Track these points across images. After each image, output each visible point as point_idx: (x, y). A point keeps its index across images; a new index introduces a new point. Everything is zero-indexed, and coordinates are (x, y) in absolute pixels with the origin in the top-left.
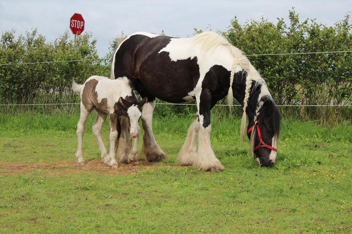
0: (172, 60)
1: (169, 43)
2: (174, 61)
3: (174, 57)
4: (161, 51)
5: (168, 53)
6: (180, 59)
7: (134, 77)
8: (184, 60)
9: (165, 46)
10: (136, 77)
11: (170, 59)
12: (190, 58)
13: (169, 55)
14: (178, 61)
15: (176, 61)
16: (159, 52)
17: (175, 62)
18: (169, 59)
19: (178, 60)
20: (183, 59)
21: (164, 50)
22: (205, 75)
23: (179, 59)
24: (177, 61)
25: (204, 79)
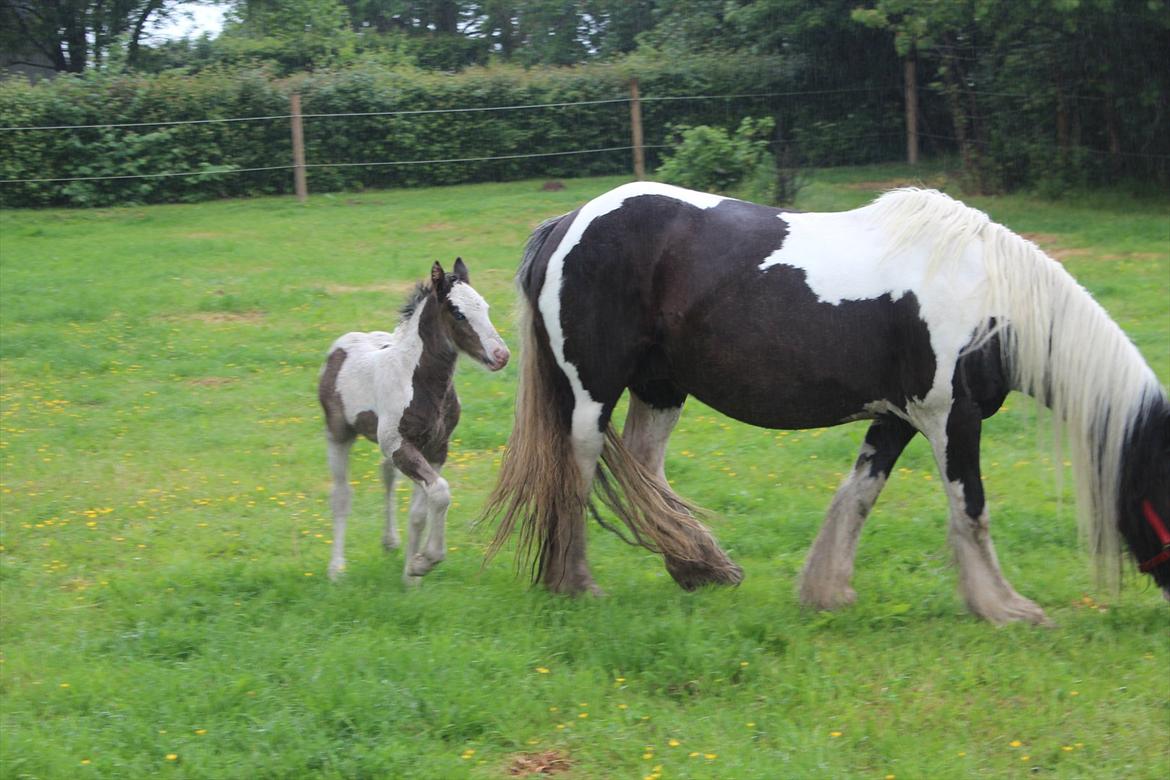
0: (820, 301)
2: (829, 305)
3: (827, 290)
4: (770, 261)
8: (867, 301)
9: (778, 246)
11: (815, 297)
12: (886, 297)
13: (807, 282)
14: (845, 303)
15: (836, 302)
16: (763, 267)
17: (834, 307)
18: (809, 295)
19: (843, 300)
20: (863, 299)
23: (848, 299)
24: (840, 305)
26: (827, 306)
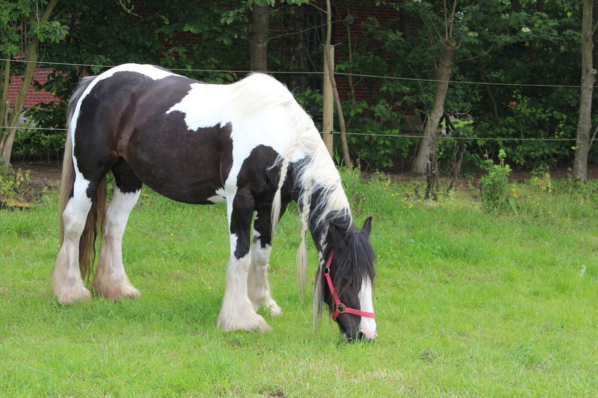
0: (189, 129)
1: (188, 93)
2: (193, 131)
3: (193, 123)
4: (172, 109)
5: (184, 115)
6: (203, 126)
7: (115, 153)
8: (210, 128)
9: (179, 101)
10: (118, 154)
11: (187, 127)
12: (219, 125)
13: (185, 119)
14: (200, 129)
15: (195, 129)
16: (168, 112)
17: (195, 132)
18: (184, 125)
19: (199, 128)
20: (208, 127)
21: (177, 107)
22: (242, 162)
23: (201, 127)
24: (197, 131)
25: (241, 171)
26: (191, 131)
